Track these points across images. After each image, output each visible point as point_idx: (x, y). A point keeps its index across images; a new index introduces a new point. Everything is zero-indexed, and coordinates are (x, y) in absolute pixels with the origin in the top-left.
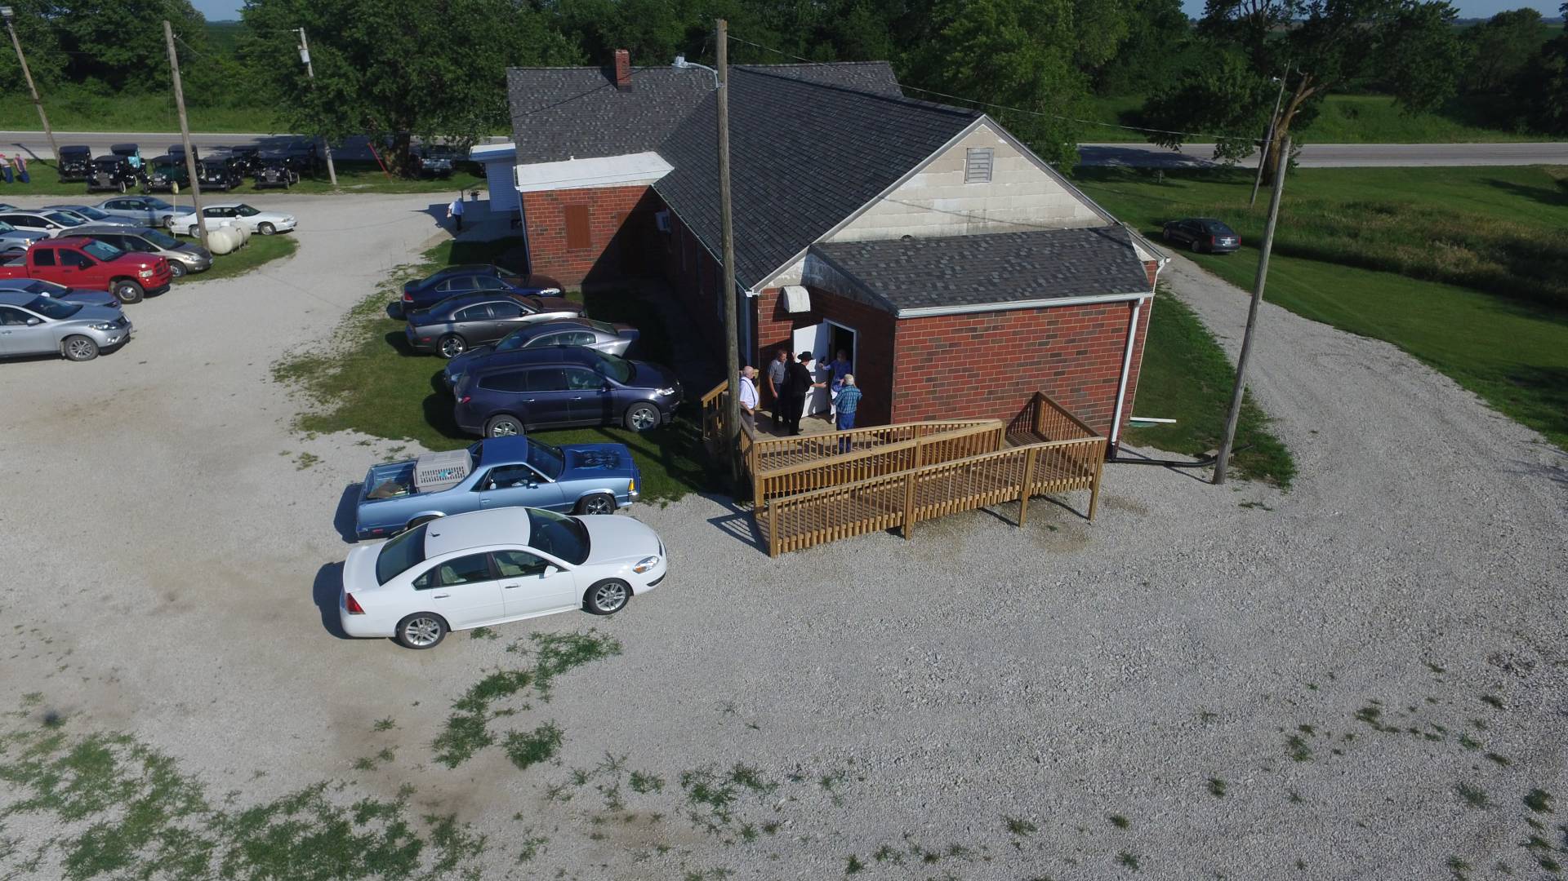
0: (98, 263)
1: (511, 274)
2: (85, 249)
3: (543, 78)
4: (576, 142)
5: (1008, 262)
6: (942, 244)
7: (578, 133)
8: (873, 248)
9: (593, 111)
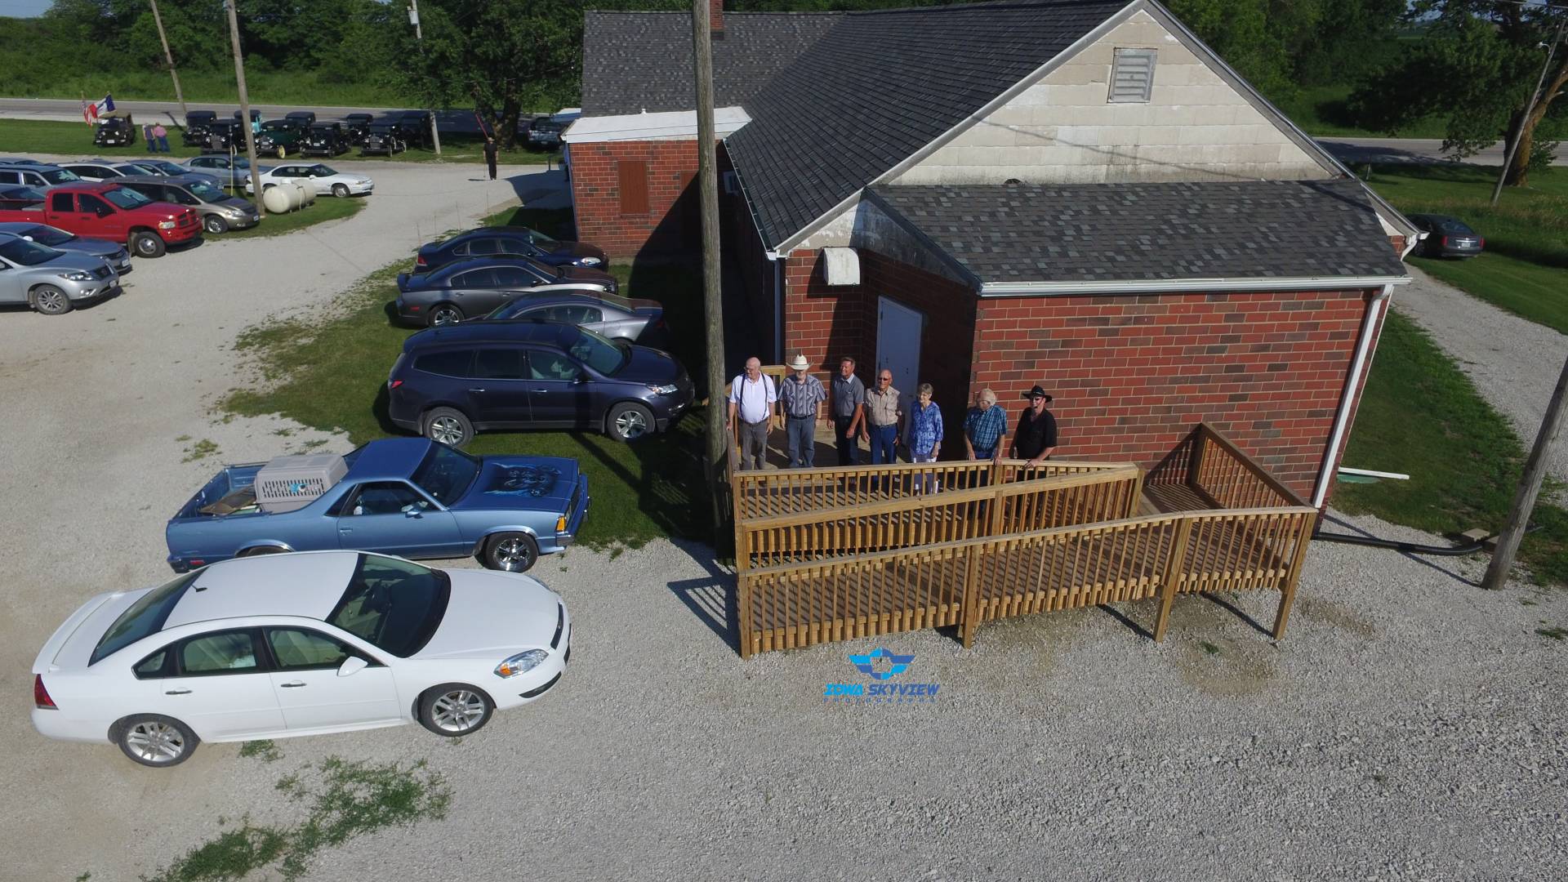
0: (118, 210)
1: (552, 240)
2: (106, 195)
3: (625, 23)
4: (651, 93)
5: (1168, 222)
6: (1065, 194)
7: (655, 84)
8: (958, 195)
9: (677, 59)
